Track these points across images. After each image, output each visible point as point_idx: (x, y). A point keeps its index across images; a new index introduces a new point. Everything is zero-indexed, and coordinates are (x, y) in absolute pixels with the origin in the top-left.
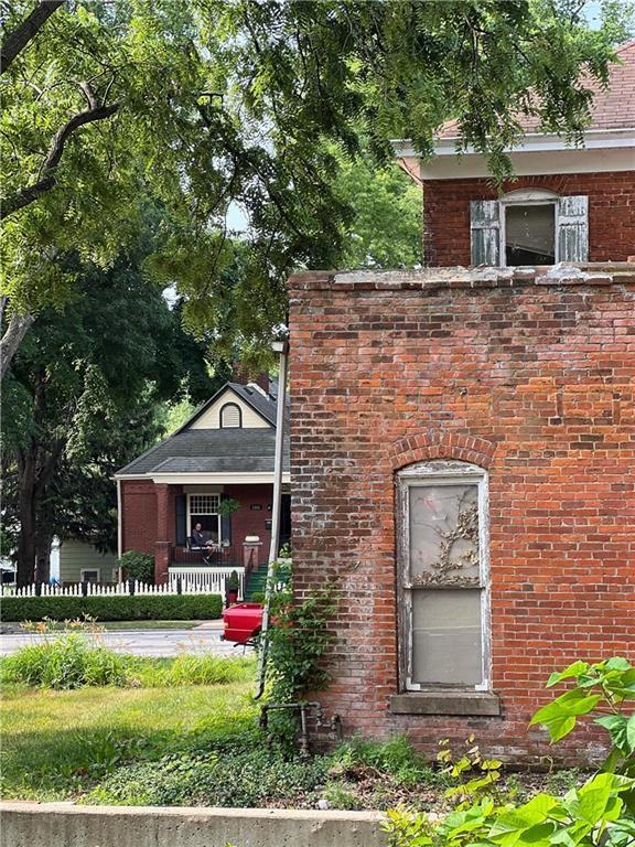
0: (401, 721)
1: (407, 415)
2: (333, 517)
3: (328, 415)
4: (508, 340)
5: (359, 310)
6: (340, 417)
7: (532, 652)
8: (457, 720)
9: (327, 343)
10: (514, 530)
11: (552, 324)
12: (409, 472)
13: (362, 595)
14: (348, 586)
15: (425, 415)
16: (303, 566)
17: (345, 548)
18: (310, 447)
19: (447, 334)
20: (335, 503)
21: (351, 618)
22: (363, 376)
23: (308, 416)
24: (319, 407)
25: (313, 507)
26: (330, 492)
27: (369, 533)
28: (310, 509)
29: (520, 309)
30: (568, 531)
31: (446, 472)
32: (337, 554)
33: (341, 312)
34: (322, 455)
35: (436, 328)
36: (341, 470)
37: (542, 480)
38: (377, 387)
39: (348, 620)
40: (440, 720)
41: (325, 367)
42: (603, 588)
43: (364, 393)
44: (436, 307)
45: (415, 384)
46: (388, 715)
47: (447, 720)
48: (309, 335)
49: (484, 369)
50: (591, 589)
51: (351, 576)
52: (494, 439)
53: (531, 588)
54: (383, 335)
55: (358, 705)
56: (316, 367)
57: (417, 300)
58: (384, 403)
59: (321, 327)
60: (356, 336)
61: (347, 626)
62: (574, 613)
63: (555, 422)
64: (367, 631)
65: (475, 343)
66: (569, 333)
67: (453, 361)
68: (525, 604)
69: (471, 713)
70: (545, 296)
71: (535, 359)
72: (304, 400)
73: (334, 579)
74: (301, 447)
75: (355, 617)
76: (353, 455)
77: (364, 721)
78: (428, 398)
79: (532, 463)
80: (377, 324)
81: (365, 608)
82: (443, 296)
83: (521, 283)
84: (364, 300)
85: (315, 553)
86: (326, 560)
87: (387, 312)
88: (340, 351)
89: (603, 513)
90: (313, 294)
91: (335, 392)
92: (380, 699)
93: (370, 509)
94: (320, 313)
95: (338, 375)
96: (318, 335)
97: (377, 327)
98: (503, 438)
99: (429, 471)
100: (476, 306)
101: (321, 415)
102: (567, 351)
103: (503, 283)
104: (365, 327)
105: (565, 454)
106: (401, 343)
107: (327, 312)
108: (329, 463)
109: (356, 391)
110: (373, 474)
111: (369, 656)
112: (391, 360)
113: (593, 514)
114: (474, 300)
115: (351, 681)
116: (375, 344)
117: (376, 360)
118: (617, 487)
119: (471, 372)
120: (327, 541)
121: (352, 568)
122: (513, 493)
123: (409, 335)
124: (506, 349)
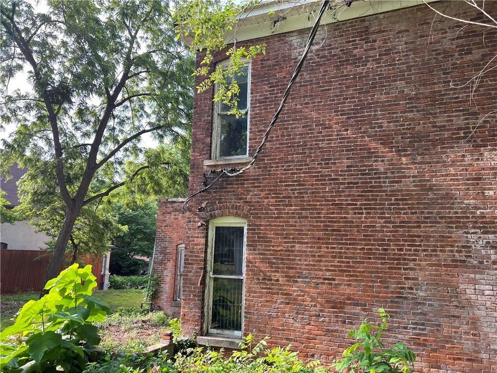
0: (173, 308)
5: (172, 207)
6: (167, 232)
13: (168, 276)
14: (165, 274)
16: (155, 268)
17: (165, 264)
18: (159, 239)
20: (163, 253)
22: (172, 223)
23: (160, 232)
24: (162, 230)
25: (159, 254)
26: (163, 250)
27: (170, 261)
32: (163, 265)
33: (168, 208)
36: (166, 245)
38: (175, 226)
39: (164, 282)
41: (164, 220)
43: (172, 227)
45: (183, 225)
46: (171, 306)
48: (161, 213)
51: (165, 271)
54: (177, 213)
55: (164, 304)
56: (162, 220)
58: (176, 229)
59: (164, 211)
60: (171, 213)
61: (163, 284)
64: (168, 285)
72: (159, 228)
73: (162, 272)
76: (168, 242)
77: (165, 308)
80: (176, 210)
81: (168, 279)
84: (174, 205)
85: (158, 265)
86: (161, 267)
87: (178, 208)
88: (168, 217)
90: (163, 203)
91: (166, 226)
92: (169, 302)
93: (171, 255)
95: (167, 222)
96: (163, 213)
104: (173, 211)
106: (180, 215)
107: (166, 208)
108: (163, 243)
109: (170, 226)
110: (172, 246)
111: (168, 291)
112: (178, 219)
115: (163, 297)
116: (175, 215)
117: (175, 219)
121: (166, 269)
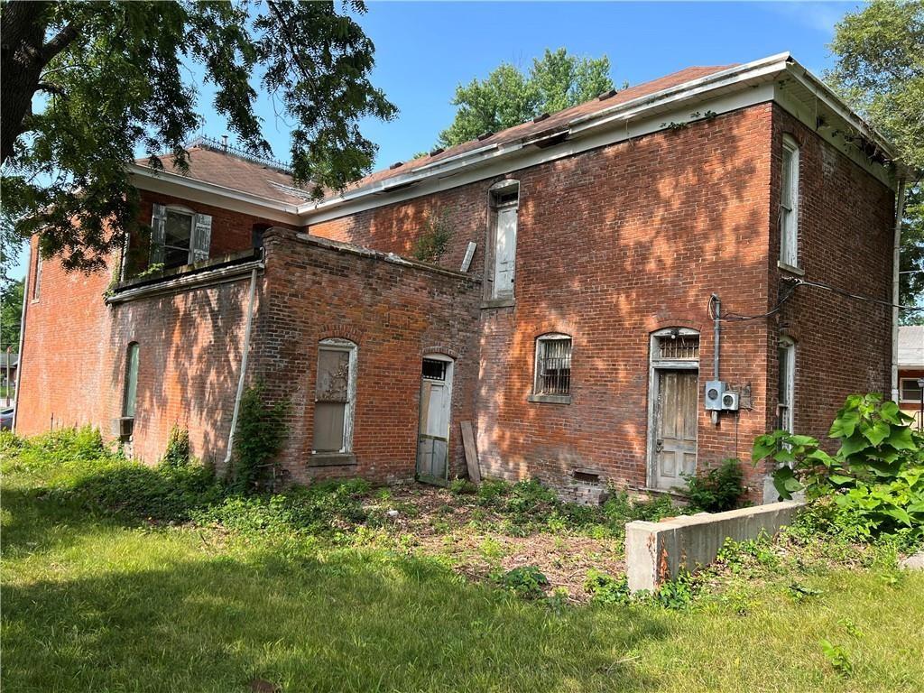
0: (312, 470)
1: (327, 313)
2: (288, 363)
3: (289, 308)
4: (372, 285)
5: (308, 255)
6: (295, 309)
7: (370, 433)
8: (337, 467)
9: (291, 269)
10: (368, 375)
11: (388, 280)
12: (324, 342)
13: (299, 404)
14: (293, 400)
15: (335, 314)
16: (271, 388)
17: (292, 379)
18: (278, 323)
19: (347, 276)
20: (290, 354)
21: (293, 416)
22: (307, 289)
23: (279, 306)
24: (285, 302)
25: (279, 356)
26: (288, 349)
27: (305, 372)
28: (276, 357)
29: (377, 271)
30: (388, 376)
31: (339, 344)
32: (289, 382)
33: (299, 254)
34: (284, 328)
35: (342, 272)
36: (294, 337)
37: (381, 352)
38: (314, 296)
39: (291, 418)
40: (329, 468)
41: (289, 281)
42: (398, 403)
43: (308, 299)
44: (343, 262)
45: (331, 298)
46: (306, 468)
47: (333, 468)
48: (282, 263)
49: (361, 296)
50: (394, 403)
51: (294, 394)
52: (362, 331)
53: (372, 403)
54: (318, 270)
55: (292, 463)
56: (285, 281)
57: (335, 256)
58: (316, 306)
59: (289, 260)
60: (305, 268)
61: (290, 421)
62: (387, 415)
63: (387, 326)
64: (300, 424)
65: (358, 282)
66: (395, 286)
67: (349, 289)
68: (370, 410)
69: (343, 463)
70: (387, 267)
71: (381, 295)
72: (277, 297)
73: (286, 395)
74: (275, 323)
75: (295, 417)
76: (300, 330)
77: (295, 471)
78: (336, 306)
79: (377, 344)
80: (316, 264)
81: (300, 412)
82: (347, 257)
83: (380, 259)
84: (311, 250)
85: (277, 381)
86: (283, 385)
87: (321, 259)
88: (298, 274)
89: (401, 369)
90: (286, 241)
91: (293, 296)
92: (304, 459)
93: (306, 359)
94: (288, 252)
95: (296, 287)
97: (315, 266)
98: (366, 331)
99: (333, 343)
100: (360, 265)
101: (286, 307)
102: (392, 294)
103: (372, 256)
104: (310, 265)
105: (389, 341)
106: (326, 277)
107: (293, 252)
108: (288, 333)
109: (303, 297)
110: (309, 341)
111: (300, 437)
112: (321, 284)
113: (397, 369)
114: (359, 262)
115: (291, 450)
116: (314, 274)
117: (315, 282)
118: (407, 358)
119: (355, 297)
120: (284, 375)
121: (295, 390)
122: (370, 358)
123: (330, 273)
124: (371, 289)
